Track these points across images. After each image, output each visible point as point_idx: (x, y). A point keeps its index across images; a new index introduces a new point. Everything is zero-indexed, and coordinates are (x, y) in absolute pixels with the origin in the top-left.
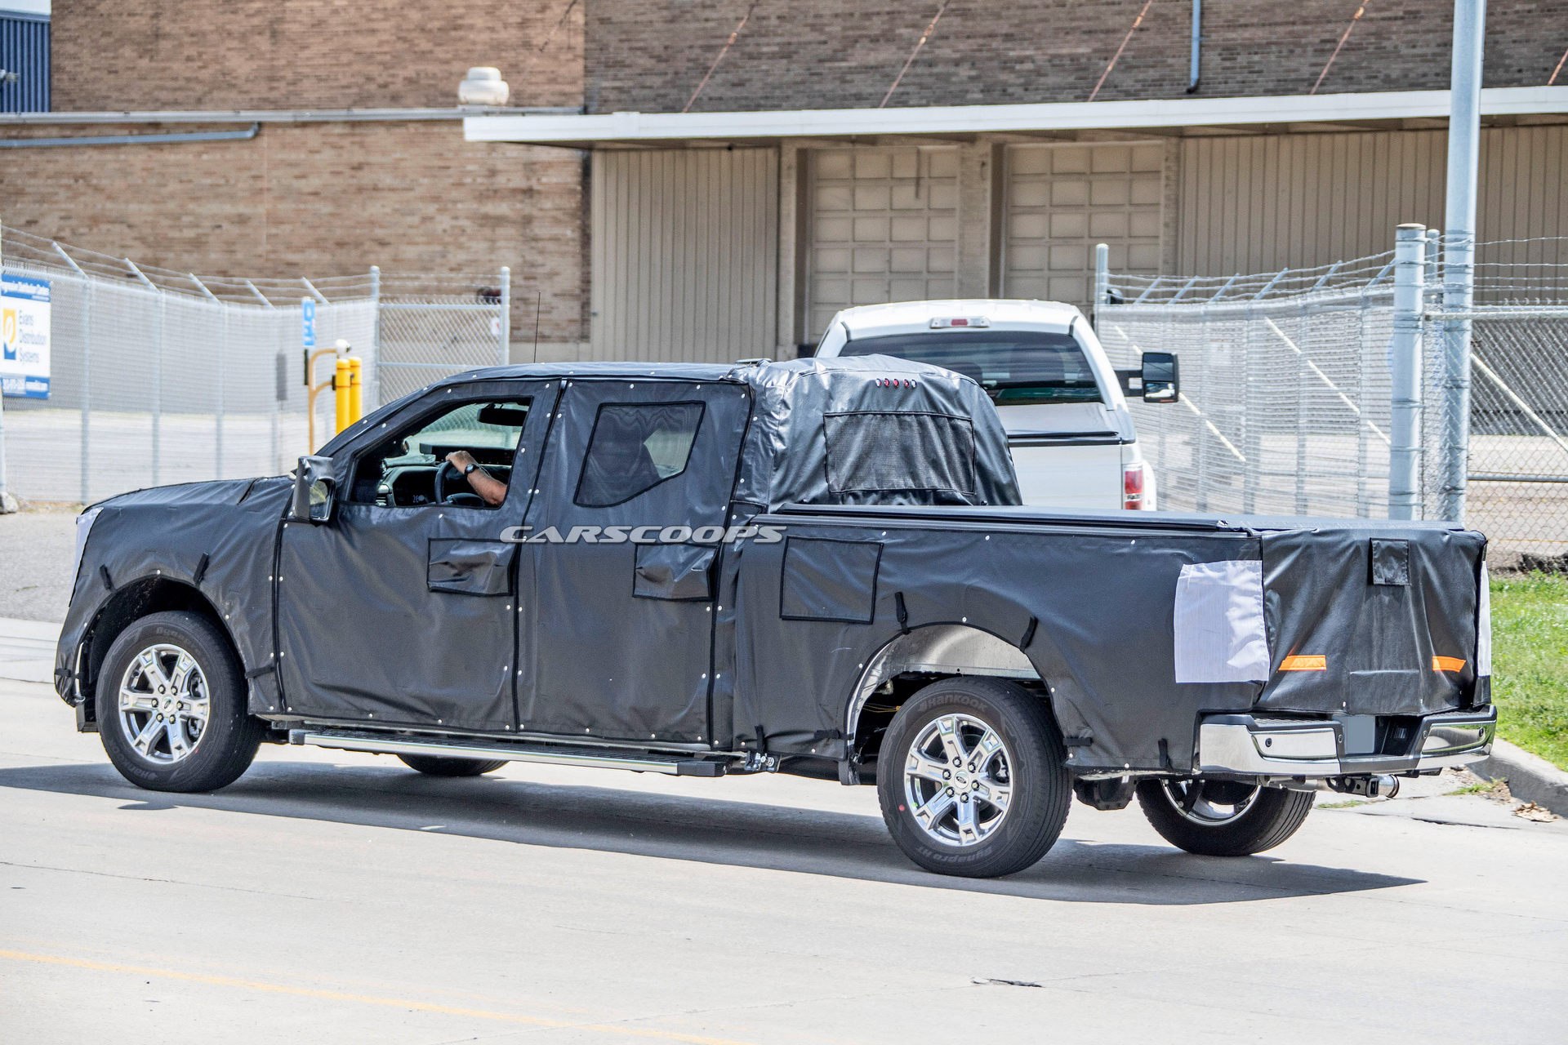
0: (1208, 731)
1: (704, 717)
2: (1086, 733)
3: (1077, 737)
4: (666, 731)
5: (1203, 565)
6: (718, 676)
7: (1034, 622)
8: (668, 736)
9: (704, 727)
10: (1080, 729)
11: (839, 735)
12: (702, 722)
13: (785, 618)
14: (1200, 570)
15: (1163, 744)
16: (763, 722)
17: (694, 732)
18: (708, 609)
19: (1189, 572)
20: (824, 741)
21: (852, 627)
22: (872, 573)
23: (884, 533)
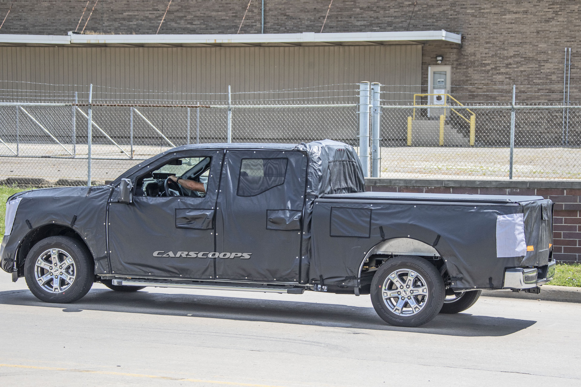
0: (508, 275)
1: (298, 272)
2: (460, 276)
3: (456, 277)
4: (281, 278)
5: (505, 216)
6: (303, 257)
7: (439, 237)
8: (281, 279)
9: (298, 276)
10: (457, 274)
11: (355, 278)
12: (296, 274)
13: (331, 236)
14: (504, 217)
15: (490, 279)
16: (322, 274)
17: (293, 278)
18: (299, 233)
19: (500, 218)
20: (349, 280)
21: (361, 239)
22: (369, 219)
23: (372, 205)
